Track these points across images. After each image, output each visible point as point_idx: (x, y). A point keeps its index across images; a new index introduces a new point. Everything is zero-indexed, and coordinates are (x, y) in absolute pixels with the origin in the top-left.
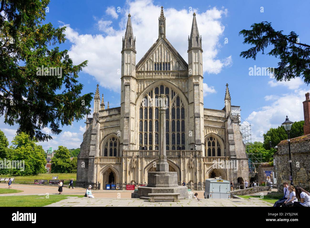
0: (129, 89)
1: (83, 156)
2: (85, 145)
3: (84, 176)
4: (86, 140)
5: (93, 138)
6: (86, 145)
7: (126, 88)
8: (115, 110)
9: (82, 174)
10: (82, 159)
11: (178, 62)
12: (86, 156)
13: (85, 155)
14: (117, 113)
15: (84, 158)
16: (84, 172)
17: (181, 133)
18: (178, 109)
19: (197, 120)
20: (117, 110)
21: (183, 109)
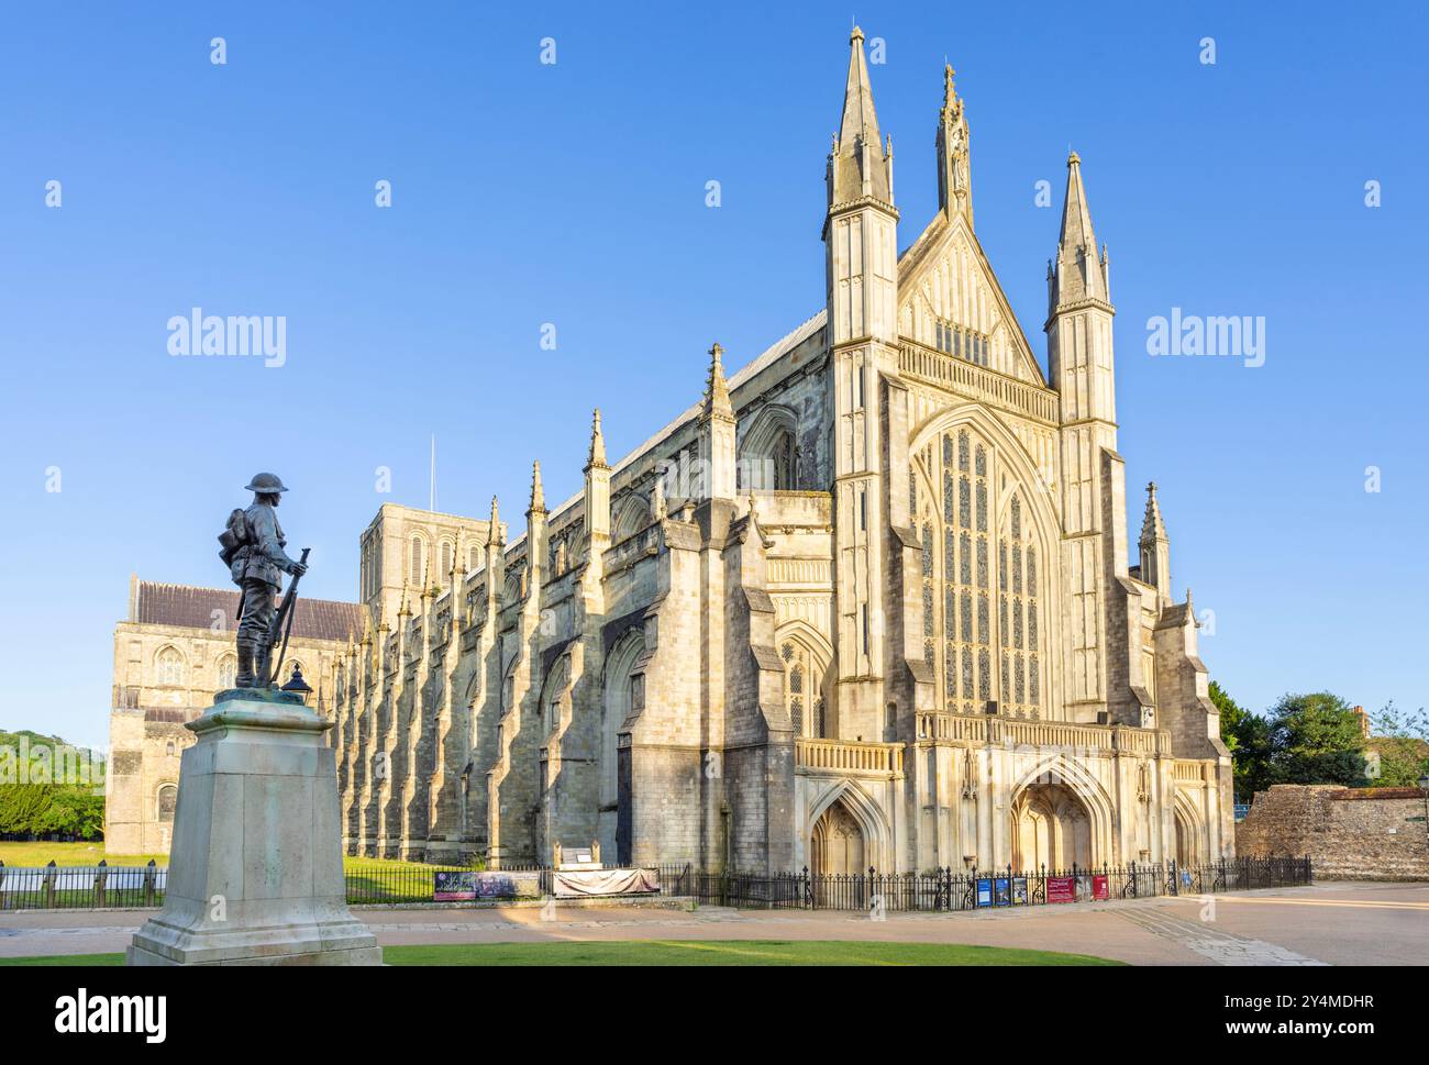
0: (903, 411)
1: (662, 733)
2: (670, 673)
3: (673, 844)
4: (675, 640)
5: (758, 636)
6: (674, 669)
7: (891, 400)
8: (805, 503)
9: (658, 834)
10: (658, 747)
11: (1014, 346)
12: (679, 730)
13: (669, 729)
14: (815, 521)
15: (664, 741)
16: (672, 822)
17: (1026, 653)
18: (1017, 553)
19: (1133, 608)
20: (813, 505)
21: (1031, 553)
